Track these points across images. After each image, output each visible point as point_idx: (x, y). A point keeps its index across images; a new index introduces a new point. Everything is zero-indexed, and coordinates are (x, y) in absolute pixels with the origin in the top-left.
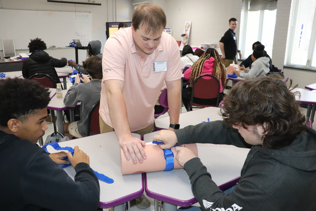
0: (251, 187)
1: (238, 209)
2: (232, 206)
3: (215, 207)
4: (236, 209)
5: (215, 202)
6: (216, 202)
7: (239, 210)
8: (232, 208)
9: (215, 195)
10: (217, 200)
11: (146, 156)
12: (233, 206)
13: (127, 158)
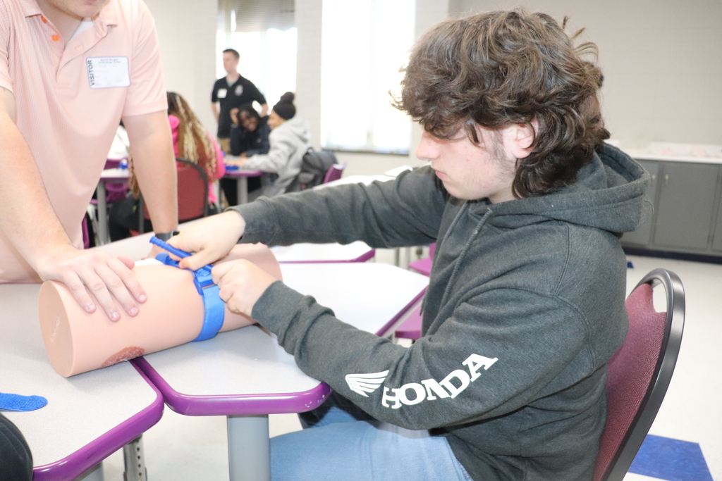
0: (518, 300)
1: (484, 366)
2: (464, 363)
3: (397, 382)
4: (478, 367)
5: (393, 369)
6: (396, 369)
7: (486, 368)
8: (466, 369)
9: (380, 353)
10: (395, 361)
11: (143, 293)
12: (467, 362)
13: (83, 308)
